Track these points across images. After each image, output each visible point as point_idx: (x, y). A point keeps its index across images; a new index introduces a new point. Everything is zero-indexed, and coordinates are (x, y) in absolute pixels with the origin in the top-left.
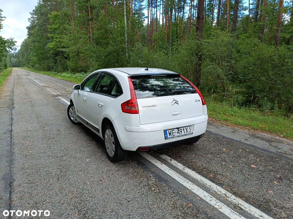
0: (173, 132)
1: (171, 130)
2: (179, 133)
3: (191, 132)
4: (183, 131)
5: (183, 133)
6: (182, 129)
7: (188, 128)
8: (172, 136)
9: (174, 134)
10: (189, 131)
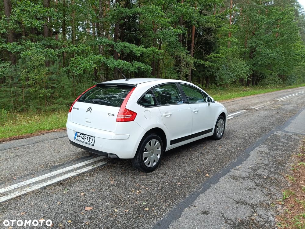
2: (83, 139)
3: (93, 143)
5: (86, 141)
6: (87, 137)
7: (92, 138)
9: (80, 138)
10: (91, 141)
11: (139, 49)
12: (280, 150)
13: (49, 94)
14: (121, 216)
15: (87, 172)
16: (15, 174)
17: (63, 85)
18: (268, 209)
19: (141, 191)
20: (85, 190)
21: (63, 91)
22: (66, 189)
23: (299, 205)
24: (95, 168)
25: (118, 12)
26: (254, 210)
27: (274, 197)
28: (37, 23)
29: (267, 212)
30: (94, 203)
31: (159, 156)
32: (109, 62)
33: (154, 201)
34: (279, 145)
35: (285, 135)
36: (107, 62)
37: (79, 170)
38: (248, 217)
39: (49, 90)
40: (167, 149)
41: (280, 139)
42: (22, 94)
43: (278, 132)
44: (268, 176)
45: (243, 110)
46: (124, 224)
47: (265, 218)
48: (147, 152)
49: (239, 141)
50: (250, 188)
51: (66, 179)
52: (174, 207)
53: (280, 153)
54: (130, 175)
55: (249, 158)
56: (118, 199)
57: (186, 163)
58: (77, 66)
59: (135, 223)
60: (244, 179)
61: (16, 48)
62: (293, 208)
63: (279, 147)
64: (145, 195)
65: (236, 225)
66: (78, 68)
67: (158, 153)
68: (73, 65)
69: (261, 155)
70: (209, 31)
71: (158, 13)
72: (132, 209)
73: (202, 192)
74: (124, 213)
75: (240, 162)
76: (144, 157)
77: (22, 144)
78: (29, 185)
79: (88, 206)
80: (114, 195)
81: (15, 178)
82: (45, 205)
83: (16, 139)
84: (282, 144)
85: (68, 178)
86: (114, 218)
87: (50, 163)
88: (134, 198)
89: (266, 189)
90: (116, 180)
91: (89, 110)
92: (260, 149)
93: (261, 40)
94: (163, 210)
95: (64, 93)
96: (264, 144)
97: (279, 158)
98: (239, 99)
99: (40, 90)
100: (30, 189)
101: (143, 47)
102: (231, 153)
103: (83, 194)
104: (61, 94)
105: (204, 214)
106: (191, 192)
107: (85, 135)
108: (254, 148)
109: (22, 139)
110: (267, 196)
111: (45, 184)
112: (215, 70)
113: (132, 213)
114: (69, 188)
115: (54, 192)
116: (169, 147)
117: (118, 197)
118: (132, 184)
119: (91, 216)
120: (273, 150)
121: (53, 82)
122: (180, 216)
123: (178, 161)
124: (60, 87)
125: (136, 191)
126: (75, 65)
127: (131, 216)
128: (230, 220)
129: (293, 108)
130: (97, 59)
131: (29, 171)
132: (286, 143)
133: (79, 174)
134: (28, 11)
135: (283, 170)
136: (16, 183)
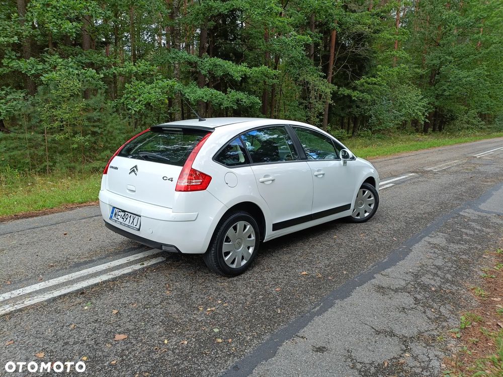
1: (118, 210)
2: (123, 219)
4: (129, 218)
6: (129, 216)
7: (137, 217)
8: (116, 219)
9: (119, 217)
10: (135, 224)
11: (239, 68)
12: (466, 242)
13: (87, 143)
14: (172, 351)
15: (129, 274)
16: (10, 276)
17: (111, 130)
18: (431, 346)
19: (214, 309)
20: (120, 305)
21: (111, 140)
22: (89, 303)
23: (487, 340)
24: (143, 269)
25: (205, 6)
26: (407, 346)
27: (445, 324)
28: (68, 26)
29: (429, 351)
30: (131, 327)
31: (251, 251)
32: (189, 91)
33: (234, 327)
34: (466, 234)
35: (479, 216)
36: (185, 91)
37: (116, 271)
38: (394, 358)
39: (87, 137)
40: (267, 238)
41: (470, 223)
42: (44, 144)
43: (467, 210)
44: (440, 287)
45: (413, 172)
46: (175, 365)
47: (423, 362)
48: (229, 242)
49: (396, 226)
50: (404, 308)
51: (92, 285)
52: (267, 337)
53: (466, 247)
54: (200, 281)
55: (411, 255)
56: (173, 322)
57: (300, 261)
58: (136, 97)
59: (195, 363)
60: (396, 292)
61: (35, 68)
62: (476, 345)
63: (465, 237)
64: (221, 316)
65: (370, 373)
66: (137, 101)
67: (249, 245)
68: (128, 95)
69: (432, 251)
70: (359, 38)
71: (271, 9)
72: (194, 340)
73: (319, 313)
74: (179, 346)
75: (392, 262)
76: (224, 250)
77: (33, 226)
78: (30, 294)
79: (119, 333)
80: (168, 315)
81: (9, 283)
82: (49, 330)
83: (26, 216)
84: (472, 233)
85: (97, 285)
86: (160, 355)
87: (71, 257)
88: (201, 321)
89: (433, 310)
90: (176, 289)
91: (134, 171)
92: (431, 240)
93: (450, 54)
94: (247, 342)
95: (113, 142)
96: (440, 231)
97: (464, 257)
98: (407, 154)
99: (74, 136)
100: (29, 302)
101: (246, 66)
102: (380, 247)
103: (115, 312)
104: (107, 144)
105: (317, 351)
106: (299, 313)
107: (126, 213)
108: (421, 238)
109: (35, 218)
110: (432, 322)
111: (57, 293)
112: (369, 106)
113: (192, 346)
114: (94, 301)
115: (69, 307)
116: (270, 234)
117: (175, 318)
118: (202, 296)
119: (123, 350)
120: (453, 242)
121: (95, 124)
122: (274, 354)
123: (285, 258)
124: (106, 132)
125: (205, 309)
126: (132, 97)
127: (189, 352)
128: (360, 363)
129: (498, 169)
130: (167, 86)
131: (34, 271)
132: (479, 230)
133: (116, 278)
134: (55, 7)
135: (468, 277)
136: (8, 290)
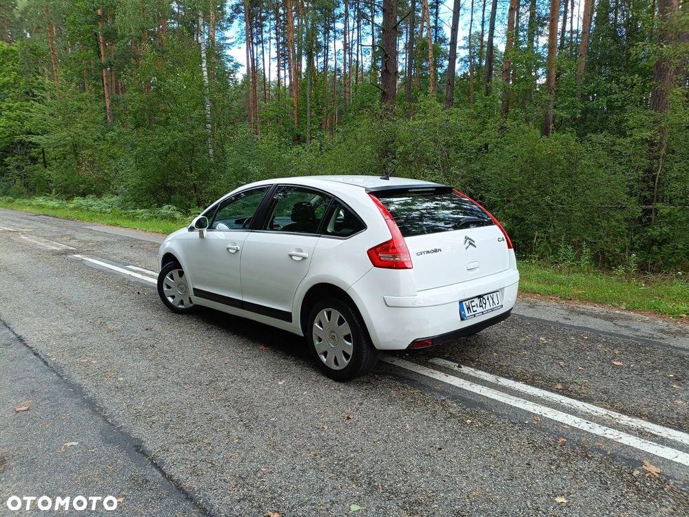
0: (473, 304)
1: (470, 301)
2: (482, 306)
3: (500, 304)
5: (488, 307)
6: (486, 299)
7: (495, 294)
8: (473, 313)
9: (475, 309)
10: (496, 302)
91: (469, 244)
